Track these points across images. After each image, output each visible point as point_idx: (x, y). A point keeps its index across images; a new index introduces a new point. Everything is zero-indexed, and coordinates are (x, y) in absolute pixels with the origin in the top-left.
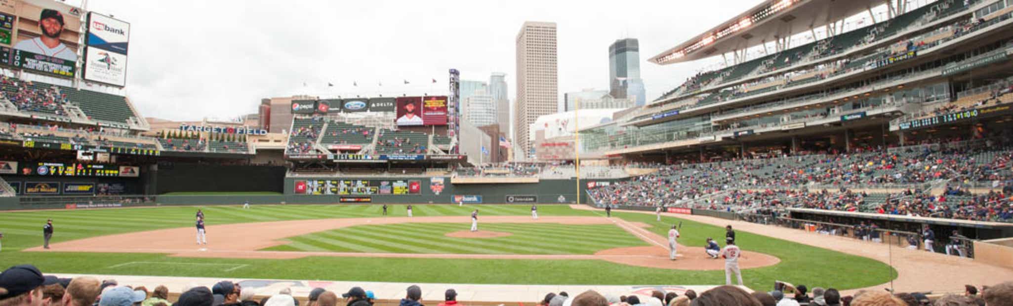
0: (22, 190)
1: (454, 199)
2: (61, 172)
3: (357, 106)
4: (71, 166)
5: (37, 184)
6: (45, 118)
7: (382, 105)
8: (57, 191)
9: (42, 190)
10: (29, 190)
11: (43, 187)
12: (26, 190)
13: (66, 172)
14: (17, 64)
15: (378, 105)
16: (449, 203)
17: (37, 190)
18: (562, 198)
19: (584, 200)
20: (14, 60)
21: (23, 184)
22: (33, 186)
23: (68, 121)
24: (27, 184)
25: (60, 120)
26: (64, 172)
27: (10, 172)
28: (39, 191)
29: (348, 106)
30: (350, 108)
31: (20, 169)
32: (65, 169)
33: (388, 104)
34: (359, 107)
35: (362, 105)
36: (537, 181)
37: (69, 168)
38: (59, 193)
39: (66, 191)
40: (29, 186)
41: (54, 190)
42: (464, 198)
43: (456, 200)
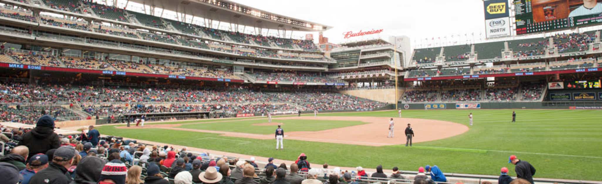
0: (572, 98)
2: (591, 86)
4: (598, 81)
5: (580, 94)
6: (568, 55)
8: (594, 98)
9: (584, 97)
10: (576, 98)
11: (584, 95)
12: (574, 98)
13: (594, 86)
14: (573, 25)
17: (580, 97)
20: (571, 23)
21: (572, 94)
22: (578, 95)
23: (584, 54)
24: (574, 94)
25: (578, 55)
26: (593, 86)
27: (560, 88)
28: (582, 98)
31: (565, 85)
32: (594, 84)
37: (596, 83)
38: (595, 99)
39: (600, 98)
40: (576, 95)
41: (592, 97)
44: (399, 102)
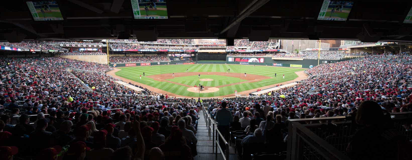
16: (272, 65)
36: (302, 59)
42: (277, 65)
43: (274, 65)
44: (110, 63)
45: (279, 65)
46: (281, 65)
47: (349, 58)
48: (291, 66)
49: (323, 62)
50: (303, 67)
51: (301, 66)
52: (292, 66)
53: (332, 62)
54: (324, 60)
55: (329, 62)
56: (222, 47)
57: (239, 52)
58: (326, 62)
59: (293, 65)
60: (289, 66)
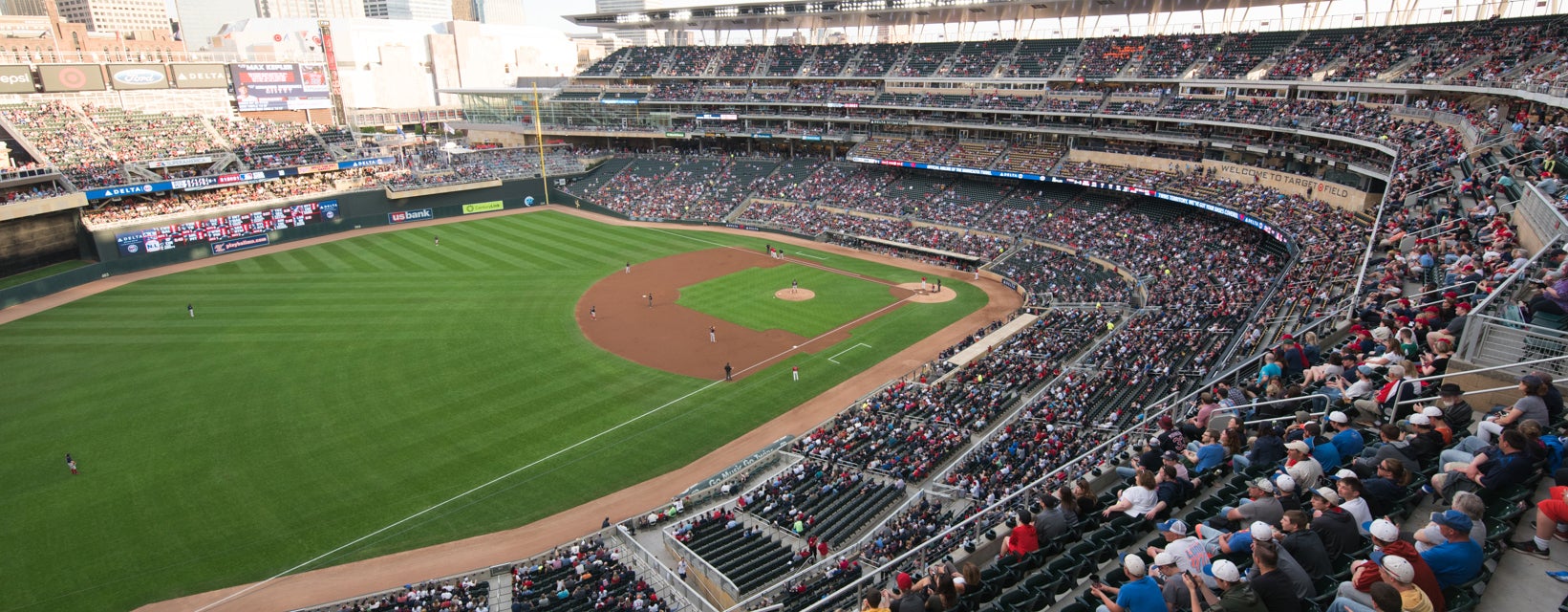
1: (392, 219)
3: (143, 78)
7: (200, 76)
15: (192, 76)
16: (386, 223)
18: (529, 199)
19: (557, 198)
29: (123, 78)
30: (128, 82)
33: (214, 75)
34: (150, 81)
35: (156, 78)
36: (498, 183)
42: (409, 216)
43: (394, 219)
45: (416, 215)
46: (426, 213)
47: (596, 165)
48: (465, 211)
49: (556, 183)
50: (506, 207)
51: (501, 203)
52: (470, 209)
53: (575, 179)
54: (558, 178)
55: (569, 179)
56: (32, 173)
57: (186, 190)
58: (562, 182)
59: (474, 205)
60: (460, 213)
